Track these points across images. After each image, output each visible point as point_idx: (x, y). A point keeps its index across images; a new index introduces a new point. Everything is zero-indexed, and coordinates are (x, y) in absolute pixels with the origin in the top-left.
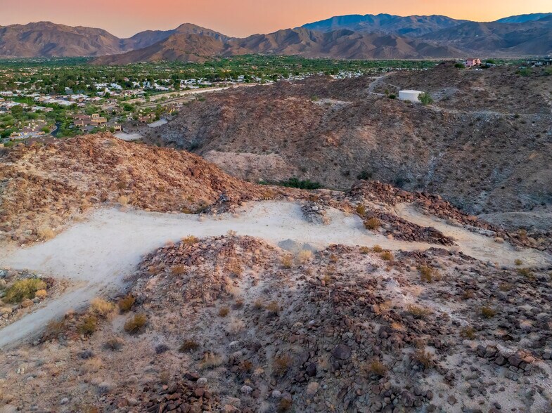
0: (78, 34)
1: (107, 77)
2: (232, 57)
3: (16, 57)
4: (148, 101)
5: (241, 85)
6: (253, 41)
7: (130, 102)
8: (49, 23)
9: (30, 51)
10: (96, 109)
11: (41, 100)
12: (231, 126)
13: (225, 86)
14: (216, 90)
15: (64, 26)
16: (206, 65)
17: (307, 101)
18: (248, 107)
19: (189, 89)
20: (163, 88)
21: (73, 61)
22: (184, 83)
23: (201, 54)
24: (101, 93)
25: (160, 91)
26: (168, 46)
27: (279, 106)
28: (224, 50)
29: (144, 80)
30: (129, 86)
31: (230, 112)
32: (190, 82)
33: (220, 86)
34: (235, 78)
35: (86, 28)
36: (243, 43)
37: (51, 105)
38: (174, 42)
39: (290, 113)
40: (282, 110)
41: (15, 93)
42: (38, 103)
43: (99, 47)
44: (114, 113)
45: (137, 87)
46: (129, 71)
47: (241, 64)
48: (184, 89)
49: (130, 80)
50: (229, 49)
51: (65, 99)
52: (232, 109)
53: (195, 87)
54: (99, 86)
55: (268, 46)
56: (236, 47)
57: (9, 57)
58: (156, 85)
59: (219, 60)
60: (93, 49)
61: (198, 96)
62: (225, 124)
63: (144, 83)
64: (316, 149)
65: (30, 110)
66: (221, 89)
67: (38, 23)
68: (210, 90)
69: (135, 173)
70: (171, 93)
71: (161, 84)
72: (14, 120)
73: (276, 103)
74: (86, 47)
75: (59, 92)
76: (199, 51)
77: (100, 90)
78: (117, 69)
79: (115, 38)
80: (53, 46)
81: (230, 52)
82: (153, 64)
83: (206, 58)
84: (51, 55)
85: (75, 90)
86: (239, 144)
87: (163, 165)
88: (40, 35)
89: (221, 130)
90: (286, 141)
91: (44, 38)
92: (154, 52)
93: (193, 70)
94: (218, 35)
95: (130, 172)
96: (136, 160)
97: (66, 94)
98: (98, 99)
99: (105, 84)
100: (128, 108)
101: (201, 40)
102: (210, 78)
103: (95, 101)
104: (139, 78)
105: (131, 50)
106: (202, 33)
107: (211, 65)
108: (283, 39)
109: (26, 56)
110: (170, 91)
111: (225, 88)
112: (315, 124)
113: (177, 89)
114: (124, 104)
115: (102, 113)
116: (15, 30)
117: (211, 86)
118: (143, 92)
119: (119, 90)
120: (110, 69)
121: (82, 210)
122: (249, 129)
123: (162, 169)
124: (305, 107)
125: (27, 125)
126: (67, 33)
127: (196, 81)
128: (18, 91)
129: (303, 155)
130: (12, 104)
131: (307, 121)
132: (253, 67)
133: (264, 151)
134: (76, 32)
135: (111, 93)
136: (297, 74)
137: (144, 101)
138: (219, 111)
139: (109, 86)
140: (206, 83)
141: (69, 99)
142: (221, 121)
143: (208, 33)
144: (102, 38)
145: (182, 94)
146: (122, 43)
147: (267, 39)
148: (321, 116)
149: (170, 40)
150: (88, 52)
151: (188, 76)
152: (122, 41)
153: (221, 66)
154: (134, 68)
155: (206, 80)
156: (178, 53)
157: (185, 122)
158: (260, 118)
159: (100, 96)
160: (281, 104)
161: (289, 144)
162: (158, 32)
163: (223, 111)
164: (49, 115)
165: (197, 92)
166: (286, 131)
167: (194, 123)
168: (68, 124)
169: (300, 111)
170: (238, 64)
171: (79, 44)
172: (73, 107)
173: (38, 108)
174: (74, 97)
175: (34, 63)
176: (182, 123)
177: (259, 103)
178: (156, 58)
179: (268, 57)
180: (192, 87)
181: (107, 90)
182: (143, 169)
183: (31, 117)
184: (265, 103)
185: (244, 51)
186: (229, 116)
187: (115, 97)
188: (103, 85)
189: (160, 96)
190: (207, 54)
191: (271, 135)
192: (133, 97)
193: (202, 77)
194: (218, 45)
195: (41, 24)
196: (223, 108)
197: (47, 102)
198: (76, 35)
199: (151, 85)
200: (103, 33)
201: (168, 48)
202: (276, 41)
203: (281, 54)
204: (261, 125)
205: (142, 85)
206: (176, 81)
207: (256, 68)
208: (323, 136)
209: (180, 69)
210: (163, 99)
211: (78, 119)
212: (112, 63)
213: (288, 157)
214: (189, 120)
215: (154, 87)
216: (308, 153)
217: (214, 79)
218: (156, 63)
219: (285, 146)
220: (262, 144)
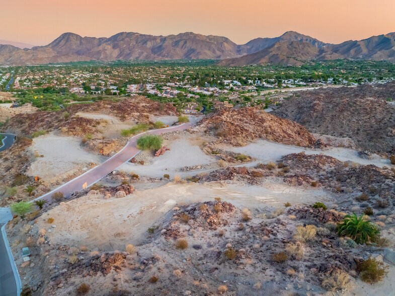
0: (210, 41)
1: (230, 76)
2: (324, 61)
3: (170, 59)
4: (259, 95)
5: (329, 86)
6: (346, 47)
7: (247, 95)
8: (191, 33)
9: (178, 55)
10: (226, 98)
11: (192, 90)
12: (319, 115)
13: (316, 86)
14: (309, 89)
15: (201, 35)
16: (302, 68)
17: (383, 101)
18: (334, 102)
19: (288, 87)
20: (269, 86)
21: (205, 63)
22: (284, 83)
23: (299, 59)
24: (228, 87)
25: (267, 88)
26: (274, 51)
27: (358, 103)
28: (318, 56)
29: (256, 79)
30: (245, 83)
31: (320, 105)
32: (289, 82)
33: (312, 86)
34: (326, 80)
35: (215, 36)
36: (336, 49)
37: (198, 94)
38: (279, 48)
39: (366, 109)
40: (360, 106)
41: (176, 84)
42: (190, 92)
43: (223, 51)
44: (238, 102)
45: (251, 84)
46: (244, 71)
47: (331, 68)
48: (284, 88)
49: (246, 78)
50: (324, 54)
51: (205, 90)
52: (322, 103)
53: (292, 86)
54: (226, 82)
55: (359, 51)
56: (329, 53)
57: (166, 59)
58: (264, 83)
59: (314, 64)
60: (218, 53)
61: (295, 93)
62: (315, 114)
63: (256, 81)
64: (381, 138)
65: (186, 96)
66: (313, 88)
67: (184, 34)
68: (304, 89)
69: (272, 128)
70: (275, 90)
71: (268, 82)
72: (179, 102)
73: (356, 101)
74: (214, 52)
75: (202, 85)
76: (298, 56)
77: (227, 85)
78: (236, 69)
79: (234, 44)
80: (193, 51)
81: (324, 57)
82: (261, 66)
83: (303, 62)
84: (191, 58)
85: (212, 84)
86: (323, 129)
87: (285, 127)
88: (185, 43)
89: (311, 118)
90: (359, 130)
91: (188, 45)
92: (263, 57)
93: (292, 72)
94: (315, 41)
95: (270, 127)
96: (272, 122)
97: (206, 87)
98: (226, 91)
99: (230, 81)
100: (247, 99)
101: (301, 46)
102: (305, 79)
103: (224, 93)
104: (252, 77)
105: (245, 54)
106: (302, 40)
107: (307, 69)
108: (374, 45)
109: (176, 58)
110: (274, 88)
111: (317, 88)
112: (385, 119)
113: (280, 86)
114: (243, 96)
115: (230, 101)
116: (171, 39)
117: (305, 86)
118: (255, 88)
119: (239, 86)
120: (231, 69)
121: (252, 139)
122: (332, 119)
123: (285, 128)
124: (379, 106)
125: (187, 105)
126: (202, 41)
127: (294, 81)
128: (177, 83)
129: (369, 141)
130: (176, 92)
131: (379, 116)
132: (342, 71)
133: (341, 135)
134: (208, 40)
135: (234, 87)
136: (381, 79)
137: (256, 94)
138: (312, 104)
139: (232, 82)
140: (301, 83)
141: (208, 91)
142: (312, 112)
143: (307, 40)
144: (225, 44)
145: (283, 91)
146: (239, 49)
147: (359, 45)
148: (392, 114)
149: (276, 46)
150: (215, 55)
151: (288, 77)
152: (239, 46)
153: (315, 69)
154: (248, 69)
155: (301, 81)
156: (281, 57)
157: (287, 111)
158: (342, 111)
159: (227, 89)
160: (360, 102)
161: (361, 132)
162: (267, 39)
163: (315, 105)
164: (198, 101)
165: (294, 90)
166: (360, 122)
167: (293, 111)
168: (210, 107)
169: (375, 108)
170: (328, 68)
171: (209, 50)
172: (211, 96)
173: (191, 95)
174: (212, 89)
175: (181, 63)
176: (284, 111)
177: (343, 100)
178: (264, 61)
179: (357, 62)
180: (290, 86)
181: (231, 85)
182: (275, 126)
183: (188, 101)
184: (347, 101)
185: (336, 56)
186: (319, 108)
187: (237, 91)
188: (228, 81)
189: (267, 92)
190: (304, 58)
191: (348, 125)
192: (249, 91)
193: (299, 78)
194: (314, 51)
195: (187, 34)
196: (315, 102)
197: (196, 91)
198: (208, 42)
199: (261, 83)
200: (226, 40)
201: (274, 53)
202: (367, 47)
203: (370, 59)
204: (342, 116)
205: (254, 83)
206: (279, 80)
207: (345, 72)
208: (390, 128)
209: (282, 71)
210: (269, 94)
211: (215, 104)
212: (232, 65)
213: (359, 141)
214: (290, 110)
215: (263, 85)
216: (374, 140)
217: (308, 80)
218: (263, 65)
219: (357, 133)
220: (340, 131)
